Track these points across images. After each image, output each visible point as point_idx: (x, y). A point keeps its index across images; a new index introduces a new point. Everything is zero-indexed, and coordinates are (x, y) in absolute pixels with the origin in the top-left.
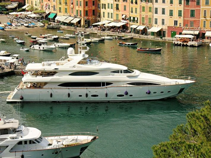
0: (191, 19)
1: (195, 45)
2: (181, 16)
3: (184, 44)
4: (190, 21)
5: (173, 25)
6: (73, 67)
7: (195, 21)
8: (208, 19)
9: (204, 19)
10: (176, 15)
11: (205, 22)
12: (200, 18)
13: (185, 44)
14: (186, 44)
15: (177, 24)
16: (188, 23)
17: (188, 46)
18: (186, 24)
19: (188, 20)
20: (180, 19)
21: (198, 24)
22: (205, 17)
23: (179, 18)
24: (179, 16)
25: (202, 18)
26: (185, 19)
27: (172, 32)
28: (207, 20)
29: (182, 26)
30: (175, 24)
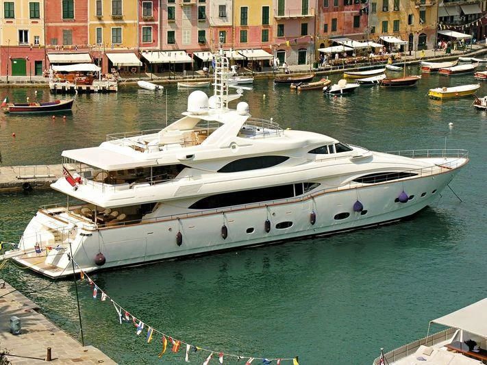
0: (63, 24)
1: (111, 89)
2: (39, 18)
3: (80, 88)
4: (64, 31)
5: (15, 41)
6: (229, 147)
7: (75, 29)
8: (106, 22)
9: (98, 22)
10: (22, 16)
11: (99, 29)
12: (86, 21)
13: (84, 87)
14: (88, 88)
15: (26, 40)
16: (57, 34)
17: (93, 91)
18: (53, 37)
19: (56, 27)
20: (35, 24)
21: (83, 37)
22: (100, 19)
23: (33, 22)
24: (31, 18)
25: (92, 22)
26: (50, 24)
27: (15, 62)
28: (103, 25)
29: (42, 43)
30: (21, 40)
